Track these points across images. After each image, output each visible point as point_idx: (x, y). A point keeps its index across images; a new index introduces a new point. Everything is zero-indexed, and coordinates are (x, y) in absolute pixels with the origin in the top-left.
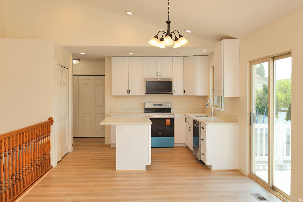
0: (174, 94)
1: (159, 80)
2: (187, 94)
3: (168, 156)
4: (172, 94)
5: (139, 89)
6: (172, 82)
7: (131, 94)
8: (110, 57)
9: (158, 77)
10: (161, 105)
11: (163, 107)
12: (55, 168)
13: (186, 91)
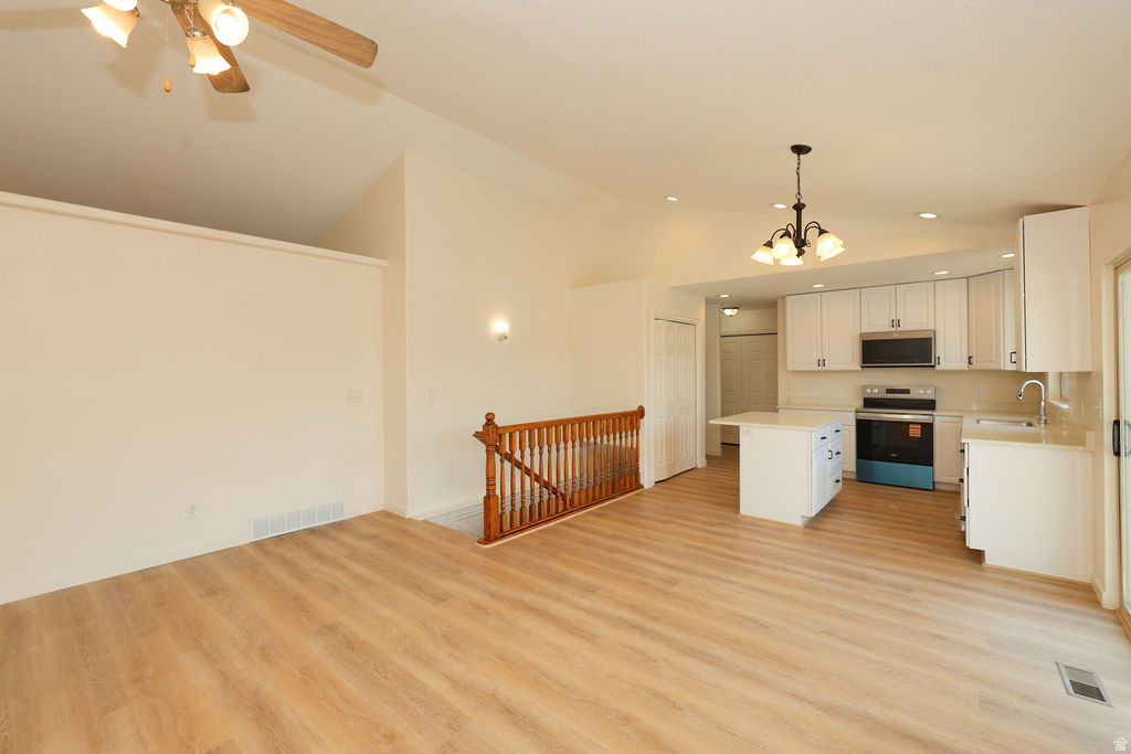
0: (938, 367)
1: (895, 336)
2: (976, 365)
3: (892, 506)
4: (933, 366)
5: (847, 355)
6: (930, 339)
7: (828, 367)
8: (784, 298)
9: (894, 329)
10: (907, 391)
11: (912, 396)
12: (649, 491)
13: (973, 360)
